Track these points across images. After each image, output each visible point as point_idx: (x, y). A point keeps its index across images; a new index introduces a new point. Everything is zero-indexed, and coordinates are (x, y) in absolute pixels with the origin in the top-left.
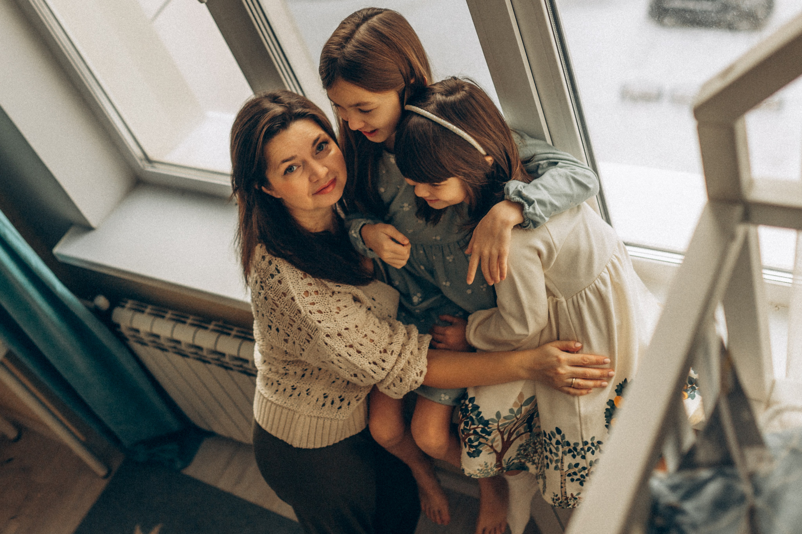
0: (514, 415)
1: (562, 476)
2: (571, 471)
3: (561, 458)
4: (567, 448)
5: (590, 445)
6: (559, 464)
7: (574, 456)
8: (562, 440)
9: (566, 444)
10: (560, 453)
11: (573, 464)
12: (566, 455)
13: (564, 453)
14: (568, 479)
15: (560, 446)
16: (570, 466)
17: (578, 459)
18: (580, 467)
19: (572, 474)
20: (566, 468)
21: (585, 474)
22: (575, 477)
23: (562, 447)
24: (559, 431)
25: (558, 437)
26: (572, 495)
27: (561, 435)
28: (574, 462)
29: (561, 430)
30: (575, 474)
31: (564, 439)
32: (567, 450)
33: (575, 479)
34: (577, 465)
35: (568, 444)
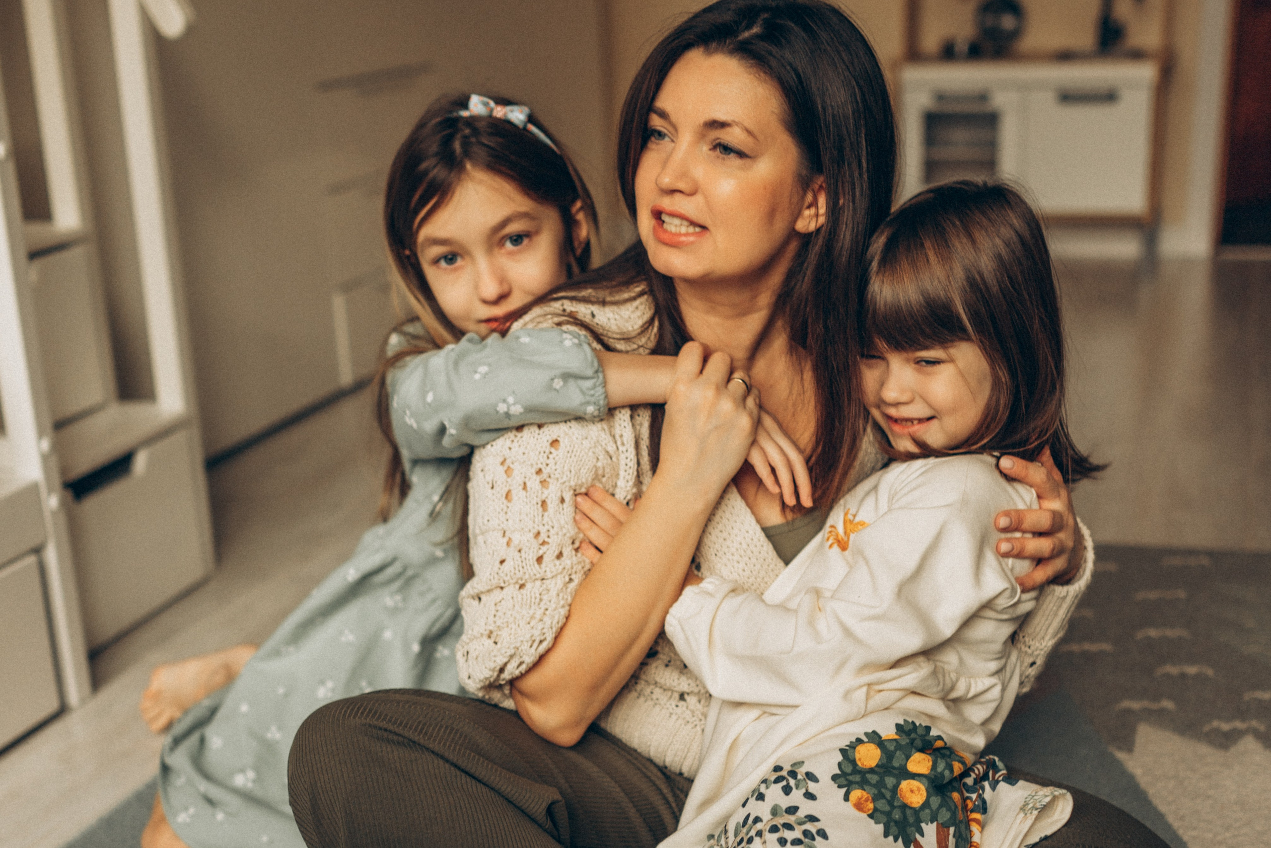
2: (779, 821)
11: (784, 807)
16: (775, 811)
17: (796, 797)
18: (801, 814)
19: (780, 826)
21: (814, 831)
22: (789, 835)
28: (785, 802)
30: (789, 827)
33: (789, 839)
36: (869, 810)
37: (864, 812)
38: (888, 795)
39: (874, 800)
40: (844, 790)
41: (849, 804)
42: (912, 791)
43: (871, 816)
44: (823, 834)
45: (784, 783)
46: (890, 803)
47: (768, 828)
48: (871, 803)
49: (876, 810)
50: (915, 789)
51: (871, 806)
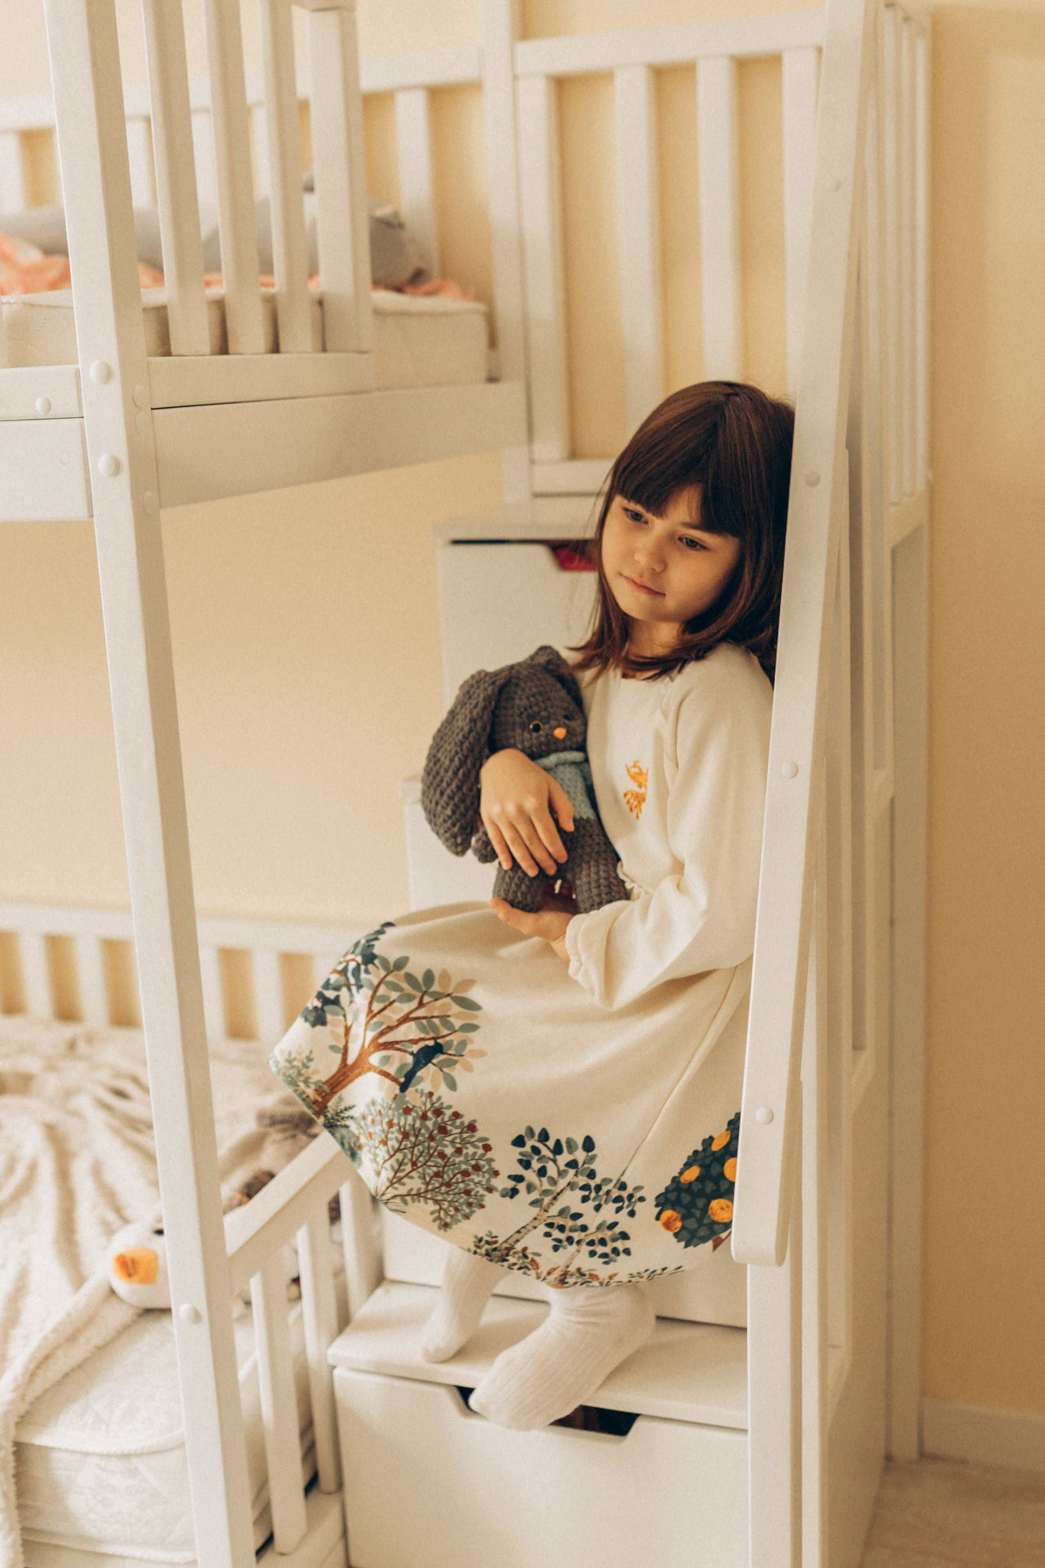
0: (424, 989)
1: (535, 1219)
3: (559, 1190)
4: (582, 1180)
5: (625, 1194)
6: (547, 1200)
7: (585, 1199)
8: (584, 1163)
9: (588, 1172)
10: (562, 1183)
12: (572, 1189)
13: (571, 1185)
14: (543, 1229)
15: (572, 1172)
16: (562, 1212)
20: (554, 1210)
23: (576, 1175)
24: (589, 1144)
25: (580, 1155)
26: (525, 1249)
27: (590, 1154)
28: (576, 1208)
29: (596, 1145)
31: (588, 1163)
32: (581, 1184)
34: (577, 1216)
35: (592, 1175)
36: (676, 1228)
37: (671, 1230)
38: (698, 1214)
39: (683, 1219)
40: (658, 1209)
41: (659, 1223)
42: (722, 1209)
43: (676, 1235)
44: (627, 1252)
45: (587, 1193)
46: (700, 1222)
47: (587, 1241)
48: (680, 1221)
49: (683, 1228)
50: (724, 1206)
51: (679, 1224)
